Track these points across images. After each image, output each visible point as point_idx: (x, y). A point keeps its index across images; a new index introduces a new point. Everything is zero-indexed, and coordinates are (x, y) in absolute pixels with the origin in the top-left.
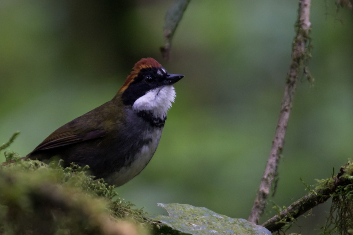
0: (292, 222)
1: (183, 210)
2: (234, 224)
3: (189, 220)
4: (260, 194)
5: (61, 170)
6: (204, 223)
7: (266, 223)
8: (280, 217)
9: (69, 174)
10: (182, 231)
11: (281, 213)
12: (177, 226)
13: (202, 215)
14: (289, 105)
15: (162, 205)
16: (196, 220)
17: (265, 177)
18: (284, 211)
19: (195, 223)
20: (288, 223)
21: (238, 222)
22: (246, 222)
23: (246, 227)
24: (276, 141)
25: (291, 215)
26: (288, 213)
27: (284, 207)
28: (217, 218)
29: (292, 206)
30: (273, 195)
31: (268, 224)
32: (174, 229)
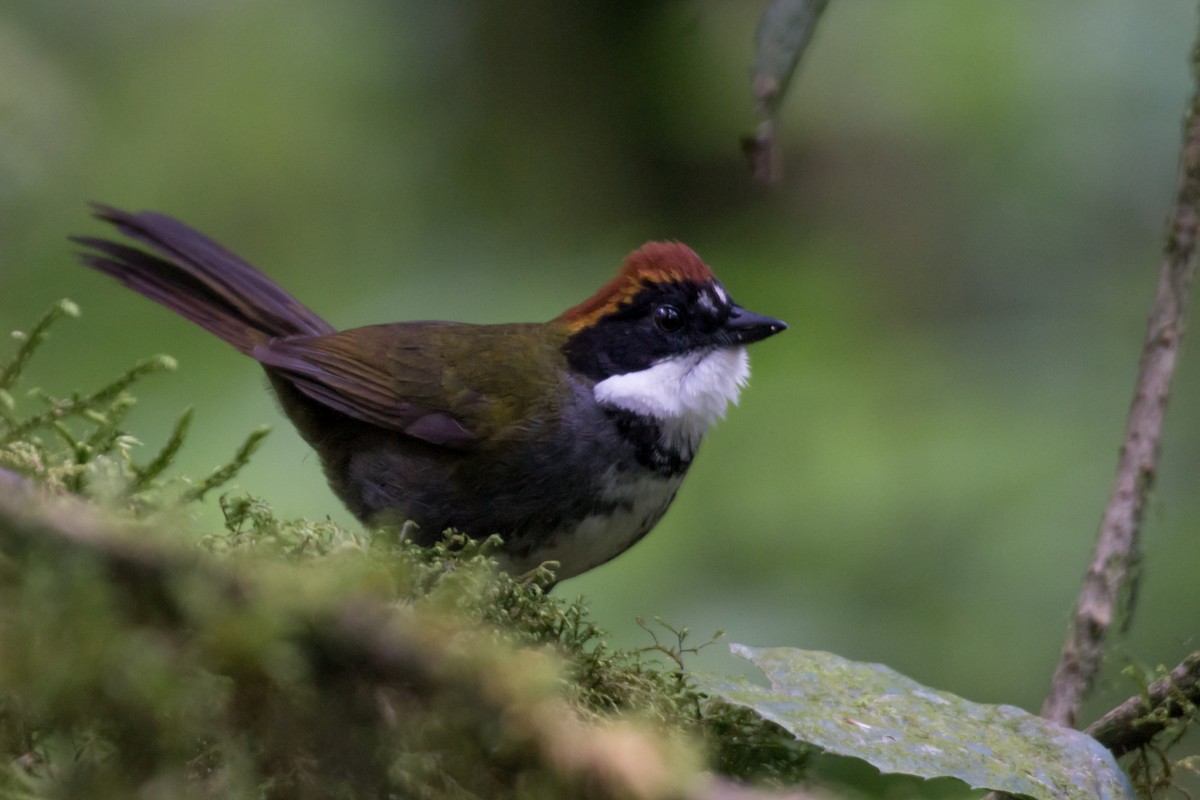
0: (1189, 718)
1: (815, 671)
2: (988, 723)
3: (843, 708)
4: (1079, 624)
5: (410, 554)
6: (893, 720)
7: (1100, 723)
8: (1147, 704)
9: (438, 564)
10: (829, 748)
11: (1150, 687)
12: (810, 728)
13: (879, 690)
14: (1174, 326)
15: (745, 651)
16: (863, 710)
17: (1098, 567)
18: (1162, 680)
19: (861, 717)
20: (1175, 720)
21: (996, 718)
22: (1025, 718)
23: (1028, 734)
24: (1131, 446)
25: (1183, 697)
26: (1175, 687)
27: (1161, 668)
28: (929, 703)
29: (1187, 664)
30: (1125, 628)
31: (1108, 725)
32: (802, 739)
